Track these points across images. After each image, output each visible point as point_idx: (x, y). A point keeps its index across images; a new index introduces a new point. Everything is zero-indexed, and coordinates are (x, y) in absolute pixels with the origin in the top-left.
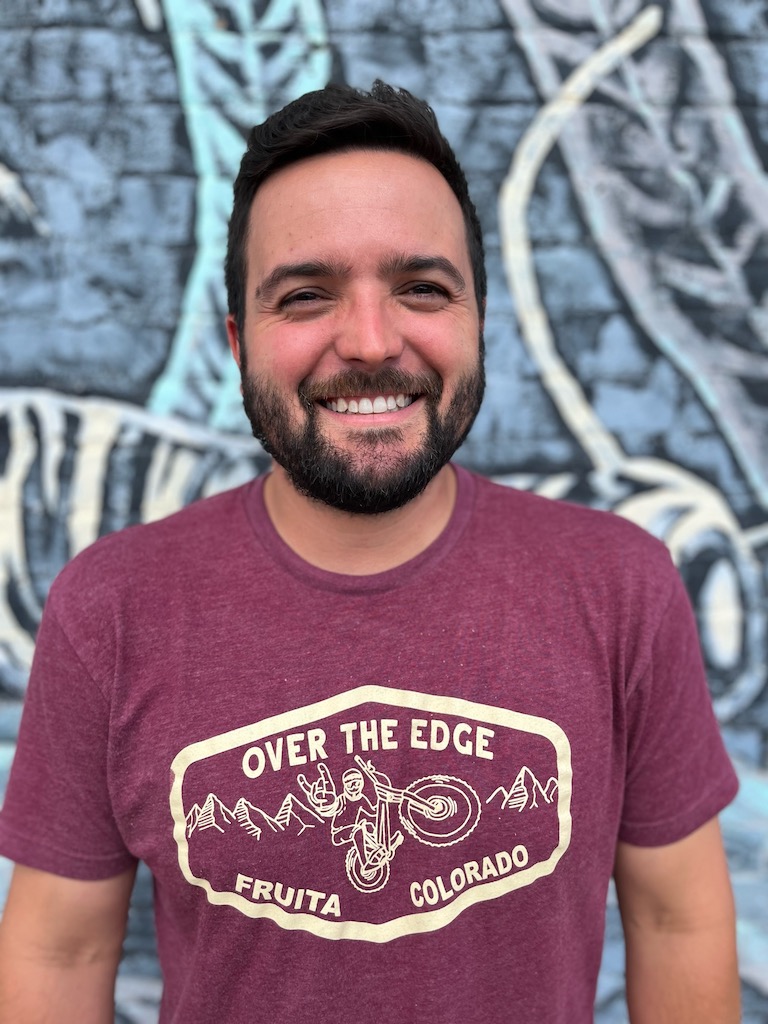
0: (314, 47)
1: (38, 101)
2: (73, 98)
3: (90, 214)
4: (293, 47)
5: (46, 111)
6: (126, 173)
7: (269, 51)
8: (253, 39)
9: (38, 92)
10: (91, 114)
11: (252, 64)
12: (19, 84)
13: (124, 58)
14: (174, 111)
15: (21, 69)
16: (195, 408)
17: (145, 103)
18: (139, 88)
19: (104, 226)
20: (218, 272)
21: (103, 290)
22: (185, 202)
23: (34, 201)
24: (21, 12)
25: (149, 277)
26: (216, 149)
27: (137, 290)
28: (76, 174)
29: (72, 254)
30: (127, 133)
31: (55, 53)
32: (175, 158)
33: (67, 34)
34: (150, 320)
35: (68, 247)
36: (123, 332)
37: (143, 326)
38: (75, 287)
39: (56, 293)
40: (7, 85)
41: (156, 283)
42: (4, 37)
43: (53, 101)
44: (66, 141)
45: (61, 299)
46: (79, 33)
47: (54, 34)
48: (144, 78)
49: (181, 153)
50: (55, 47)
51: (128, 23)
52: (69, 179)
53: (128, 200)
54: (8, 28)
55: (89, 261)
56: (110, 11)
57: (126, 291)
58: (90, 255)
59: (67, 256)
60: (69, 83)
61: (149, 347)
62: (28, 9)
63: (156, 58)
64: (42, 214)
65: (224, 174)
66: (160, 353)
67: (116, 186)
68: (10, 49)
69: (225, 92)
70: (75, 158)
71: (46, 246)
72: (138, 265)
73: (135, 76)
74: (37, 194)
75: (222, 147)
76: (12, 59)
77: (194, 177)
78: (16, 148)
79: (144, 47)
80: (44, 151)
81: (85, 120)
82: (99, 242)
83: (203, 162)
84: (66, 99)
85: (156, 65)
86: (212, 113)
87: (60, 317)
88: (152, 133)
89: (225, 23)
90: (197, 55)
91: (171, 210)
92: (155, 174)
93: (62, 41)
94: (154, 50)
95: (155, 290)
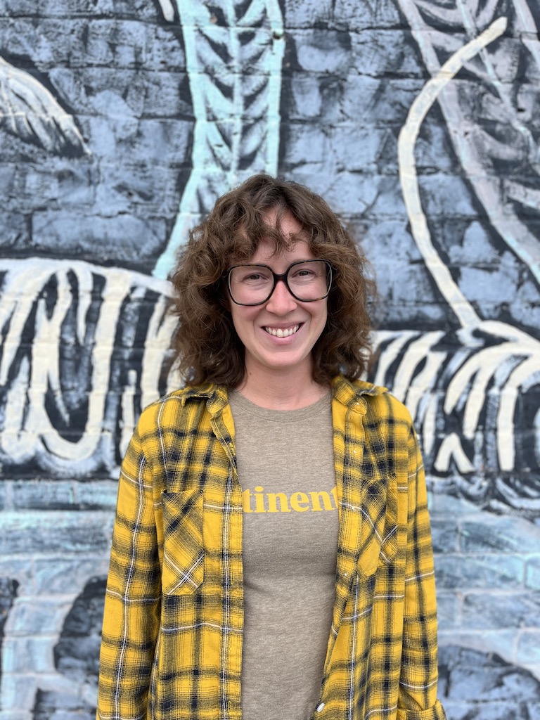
0: (277, 37)
1: (90, 65)
2: (112, 64)
3: (120, 142)
4: (262, 36)
5: (95, 72)
6: (146, 116)
7: (245, 38)
8: (235, 30)
9: (90, 60)
11: (234, 46)
12: (77, 54)
13: (149, 38)
14: (182, 75)
15: (79, 44)
17: (161, 70)
18: (157, 60)
19: (128, 150)
20: (204, 184)
21: (125, 193)
22: (184, 136)
23: (82, 132)
24: (82, 8)
25: (157, 185)
26: (207, 102)
27: (149, 194)
28: (111, 116)
29: (106, 168)
30: (147, 89)
31: (103, 34)
32: (180, 107)
33: (111, 22)
34: (158, 215)
35: (103, 164)
36: (139, 222)
37: (152, 218)
38: (107, 190)
39: (95, 195)
40: (69, 55)
41: (161, 189)
42: (70, 24)
43: (99, 66)
44: (106, 93)
45: (98, 199)
46: (119, 21)
47: (102, 22)
48: (161, 53)
49: (184, 103)
50: (102, 30)
51: (152, 17)
52: (107, 118)
53: (145, 133)
54: (73, 17)
55: (117, 174)
56: (142, 7)
57: (141, 195)
58: (117, 169)
59: (102, 170)
60: (111, 54)
61: (155, 233)
62: (87, 7)
63: (170, 40)
64: (86, 141)
65: (212, 118)
66: (163, 237)
67: (139, 125)
68: (73, 31)
69: (215, 63)
70: (112, 105)
71: (91, 162)
72: (150, 177)
73: (155, 52)
74: (85, 128)
75: (211, 100)
76: (73, 38)
77: (193, 119)
78: (72, 96)
79: (161, 33)
80: (91, 99)
81: (120, 80)
82: (124, 161)
83: (199, 110)
84: (107, 66)
85: (170, 45)
86: (206, 78)
87: (95, 211)
88: (164, 89)
89: (215, 20)
90: (197, 39)
91: (175, 141)
92: (165, 117)
93: (108, 27)
94: (169, 35)
95: (161, 194)
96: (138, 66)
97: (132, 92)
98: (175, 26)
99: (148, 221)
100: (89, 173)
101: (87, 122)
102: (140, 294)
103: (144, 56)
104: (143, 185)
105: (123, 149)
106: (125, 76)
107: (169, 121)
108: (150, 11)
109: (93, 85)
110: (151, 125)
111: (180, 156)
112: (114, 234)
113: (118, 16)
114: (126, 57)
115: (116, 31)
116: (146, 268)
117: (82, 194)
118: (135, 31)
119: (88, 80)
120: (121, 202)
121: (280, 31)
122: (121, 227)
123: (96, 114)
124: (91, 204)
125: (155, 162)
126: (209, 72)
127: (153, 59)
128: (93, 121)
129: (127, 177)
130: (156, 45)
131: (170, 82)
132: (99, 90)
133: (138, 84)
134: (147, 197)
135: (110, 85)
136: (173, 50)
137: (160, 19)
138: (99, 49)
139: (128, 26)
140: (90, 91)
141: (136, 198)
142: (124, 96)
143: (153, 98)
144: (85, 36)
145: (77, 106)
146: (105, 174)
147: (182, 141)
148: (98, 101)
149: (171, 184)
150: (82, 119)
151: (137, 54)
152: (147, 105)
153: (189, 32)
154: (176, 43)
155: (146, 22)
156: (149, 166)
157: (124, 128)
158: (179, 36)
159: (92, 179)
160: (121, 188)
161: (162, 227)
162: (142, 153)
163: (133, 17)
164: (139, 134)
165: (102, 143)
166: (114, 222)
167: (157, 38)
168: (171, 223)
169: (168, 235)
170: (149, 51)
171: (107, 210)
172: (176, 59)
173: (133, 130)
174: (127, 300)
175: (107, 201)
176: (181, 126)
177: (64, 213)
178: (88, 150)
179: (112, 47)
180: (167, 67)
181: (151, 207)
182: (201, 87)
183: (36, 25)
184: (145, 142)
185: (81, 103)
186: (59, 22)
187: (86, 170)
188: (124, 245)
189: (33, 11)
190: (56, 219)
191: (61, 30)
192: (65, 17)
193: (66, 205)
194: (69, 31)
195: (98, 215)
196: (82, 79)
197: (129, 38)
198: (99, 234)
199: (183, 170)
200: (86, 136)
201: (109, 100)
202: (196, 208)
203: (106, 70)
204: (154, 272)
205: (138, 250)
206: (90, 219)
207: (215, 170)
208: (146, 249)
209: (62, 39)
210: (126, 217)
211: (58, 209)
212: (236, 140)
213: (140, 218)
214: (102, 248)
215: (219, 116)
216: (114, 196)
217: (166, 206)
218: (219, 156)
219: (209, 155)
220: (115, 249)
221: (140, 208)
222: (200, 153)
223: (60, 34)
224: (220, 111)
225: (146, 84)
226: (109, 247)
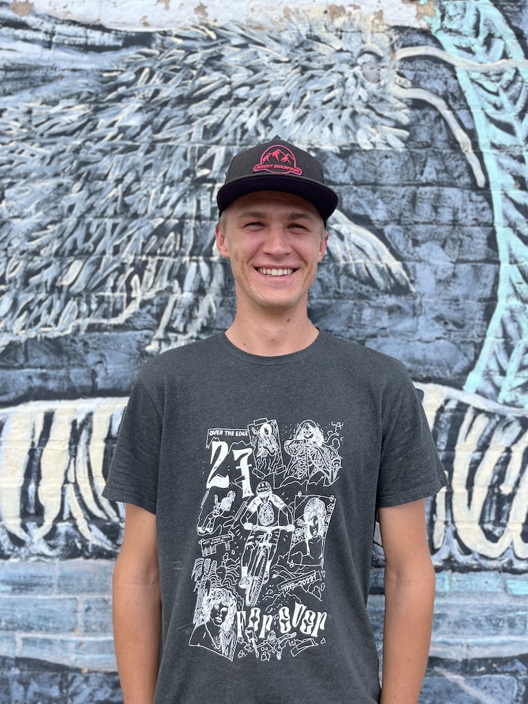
1: (417, 223)
2: (436, 222)
3: (439, 282)
5: (421, 228)
6: (460, 261)
9: (417, 219)
12: (407, 214)
13: (464, 202)
14: (490, 229)
15: (409, 207)
16: (489, 389)
17: (473, 226)
18: (470, 217)
19: (446, 288)
20: (507, 314)
21: (442, 322)
22: (492, 276)
23: (409, 275)
24: (411, 178)
25: (468, 316)
26: (510, 249)
27: (462, 323)
28: (432, 261)
29: (427, 303)
30: (461, 241)
31: (428, 199)
32: (487, 254)
33: (435, 189)
34: (468, 340)
35: (425, 299)
36: (452, 346)
37: (463, 342)
38: (427, 320)
39: (418, 324)
40: (401, 215)
41: (472, 319)
42: (402, 191)
43: (424, 223)
44: (429, 244)
45: (419, 327)
46: (441, 188)
47: (428, 189)
48: (474, 213)
49: (491, 250)
50: (428, 196)
51: (467, 184)
52: (430, 264)
53: (459, 275)
54: (404, 185)
55: (436, 307)
56: (459, 177)
57: (455, 324)
58: (436, 304)
59: (424, 304)
60: (434, 214)
61: (465, 355)
62: (415, 177)
63: (481, 202)
64: (412, 282)
65: (514, 261)
66: (472, 358)
67: (454, 268)
68: (404, 196)
69: (518, 219)
70: (433, 253)
71: (415, 298)
72: (463, 309)
73: (469, 212)
74: (411, 272)
75: (514, 248)
76: (404, 201)
77: (498, 263)
78: (401, 247)
79: (474, 196)
80: (417, 249)
81: (440, 234)
82: (442, 297)
83: (503, 255)
84: (430, 223)
85: (481, 206)
86: (510, 230)
87: (417, 337)
88: (475, 240)
89: (519, 186)
90: (503, 201)
91: (484, 281)
92: (476, 261)
93: (432, 193)
94: (480, 198)
95: (472, 323)
96: (455, 223)
97: (450, 242)
98: (485, 192)
99: (460, 345)
100: (414, 307)
101: (414, 267)
102: (452, 405)
103: (460, 215)
104: (456, 316)
105: (442, 287)
106: (445, 231)
107: (479, 264)
108: (466, 180)
109: (419, 238)
110: (464, 268)
111: (487, 292)
112: (432, 356)
113: (439, 184)
114: (446, 216)
115: (438, 197)
116: (458, 383)
117: (407, 324)
118: (454, 196)
119: (415, 234)
120: (439, 330)
122: (438, 349)
123: (420, 261)
124: (414, 331)
125: (466, 297)
126: (512, 226)
127: (467, 218)
128: (418, 266)
129: (444, 309)
130: (470, 206)
131: (480, 235)
132: (424, 242)
133: (454, 236)
134: (459, 325)
135: (432, 238)
136: (483, 209)
137: (473, 186)
138: (425, 210)
139: (448, 192)
140: (416, 243)
141: (451, 327)
142: (443, 247)
143: (466, 247)
144: (414, 200)
145: (405, 254)
146: (426, 308)
147: (490, 281)
148: (422, 250)
149: (480, 315)
150: (410, 264)
151: (455, 213)
152: (462, 252)
153: (496, 195)
154: (486, 204)
155: (462, 188)
156: (461, 301)
157: (444, 271)
158: (489, 199)
159: (415, 312)
160: (439, 318)
161: (471, 350)
162: (456, 291)
163: (452, 185)
164: (454, 275)
165: (425, 283)
166: (431, 346)
167: (471, 200)
168: (479, 347)
169: (477, 357)
170: (464, 211)
171: (427, 336)
172: (486, 216)
173: (450, 272)
174: (441, 410)
175: (427, 329)
176: (489, 269)
177: (391, 339)
178: (413, 289)
179: (435, 209)
180: (478, 223)
181: (462, 333)
182: (505, 237)
183: (374, 191)
184: (459, 281)
185: (408, 252)
186: (393, 189)
187: (411, 304)
188: (439, 364)
189: (372, 181)
190: (384, 344)
191: (394, 195)
192: (397, 185)
193: (392, 333)
194: (401, 196)
195: (419, 340)
196: (410, 233)
197: (449, 201)
198: (419, 355)
199: (490, 304)
200: (412, 278)
201: (431, 249)
202: (500, 334)
203: (430, 227)
204: (464, 387)
205: (451, 369)
206: (412, 344)
207: (515, 303)
208: (458, 368)
209: (395, 202)
210: (442, 341)
211: (387, 336)
213: (454, 342)
214: (421, 367)
215: (520, 260)
216: (432, 325)
217: (475, 332)
218: (519, 291)
219: (511, 291)
220: (432, 368)
221: (453, 334)
222: (504, 289)
223: (393, 198)
224: (520, 256)
225: (461, 236)
226: (427, 367)
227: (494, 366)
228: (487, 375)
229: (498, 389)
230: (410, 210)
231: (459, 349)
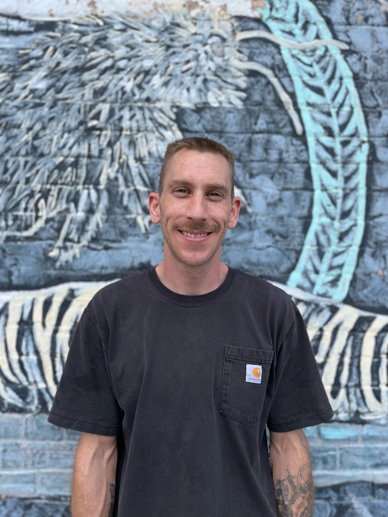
0: (363, 142)
1: (252, 161)
2: (266, 160)
3: (269, 205)
4: (355, 142)
5: (255, 165)
6: (284, 189)
7: (345, 144)
8: (338, 139)
9: (252, 158)
10: (272, 167)
11: (338, 148)
12: (245, 154)
13: (287, 145)
14: (306, 166)
15: (246, 149)
16: (307, 285)
17: (294, 163)
18: (292, 157)
19: (274, 210)
20: (319, 228)
21: (271, 235)
22: (308, 200)
23: (246, 199)
24: (248, 127)
25: (291, 230)
26: (321, 180)
27: (285, 235)
28: (265, 189)
29: (260, 220)
30: (285, 174)
31: (261, 143)
32: (305, 183)
33: (265, 136)
34: (291, 247)
35: (259, 218)
36: (279, 252)
37: (287, 250)
38: (260, 233)
39: (253, 236)
40: (240, 155)
41: (294, 232)
42: (241, 137)
43: (258, 161)
44: (262, 177)
45: (254, 239)
46: (270, 135)
47: (260, 136)
48: (295, 153)
49: (307, 182)
50: (260, 141)
51: (289, 132)
52: (261, 191)
53: (284, 199)
54: (242, 133)
55: (267, 223)
56: (283, 127)
57: (281, 236)
58: (267, 220)
59: (257, 221)
60: (265, 154)
61: (289, 259)
62: (251, 126)
63: (300, 145)
64: (249, 205)
65: (324, 189)
66: (294, 261)
67: (280, 194)
68: (242, 141)
69: (327, 158)
70: (265, 184)
71: (251, 216)
72: (286, 225)
73: (291, 153)
74: (248, 197)
75: (324, 179)
76: (243, 145)
77: (312, 190)
78: (241, 179)
79: (295, 141)
80: (253, 180)
81: (270, 169)
82: (271, 216)
83: (316, 184)
84: (262, 161)
85: (300, 148)
86: (321, 167)
87: (252, 245)
88: (296, 174)
89: (327, 133)
90: (316, 145)
91: (302, 203)
92: (296, 189)
93: (263, 138)
94: (299, 143)
95: (293, 235)
96: (281, 161)
97: (277, 176)
98: (303, 138)
99: (285, 252)
100: (250, 224)
101: (250, 194)
103: (285, 155)
104: (282, 230)
105: (271, 209)
107: (299, 192)
108: (288, 129)
109: (254, 172)
110: (288, 194)
111: (305, 212)
112: (264, 259)
113: (269, 132)
114: (274, 156)
115: (268, 142)
116: (283, 280)
117: (245, 235)
118: (279, 140)
119: (251, 169)
120: (268, 240)
121: (365, 139)
122: (268, 255)
123: (255, 189)
124: (250, 241)
125: (289, 216)
126: (323, 163)
127: (290, 157)
128: (254, 193)
129: (272, 225)
130: (292, 149)
131: (299, 170)
132: (258, 174)
133: (280, 170)
134: (284, 237)
135: (264, 172)
136: (302, 151)
137: (294, 134)
138: (258, 151)
139: (276, 138)
140: (252, 176)
141: (278, 238)
142: (272, 178)
143: (289, 179)
144: (250, 144)
145: (244, 184)
146: (259, 224)
147: (306, 204)
148: (256, 181)
149: (299, 229)
150: (247, 192)
151: (281, 153)
152: (286, 183)
153: (311, 140)
154: (303, 147)
155: (286, 135)
156: (286, 218)
157: (272, 197)
158: (305, 143)
159: (251, 227)
160: (269, 232)
161: (293, 255)
162: (282, 211)
163: (278, 133)
164: (280, 200)
165: (259, 205)
166: (263, 252)
167: (292, 144)
168: (299, 253)
169: (297, 260)
170: (287, 152)
171: (260, 245)
172: (303, 156)
173: (277, 197)
175: (260, 240)
176: (306, 194)
177: (233, 247)
178: (250, 210)
179: (266, 150)
180: (298, 161)
181: (287, 243)
182: (318, 172)
183: (220, 137)
184: (284, 204)
185: (246, 183)
186: (235, 136)
187: (248, 221)
188: (269, 266)
189: (219, 129)
190: (228, 251)
191: (235, 140)
192: (237, 133)
193: (235, 243)
194: (239, 141)
195: (255, 248)
196: (247, 168)
197: (276, 145)
198: (254, 259)
199: (307, 221)
200: (249, 201)
201: (263, 181)
202: (315, 243)
203: (262, 164)
204: (289, 283)
205: (278, 269)
206: (249, 251)
207: (326, 220)
208: (284, 268)
209: (236, 146)
210: (271, 249)
211: (230, 245)
212: (339, 202)
213: (280, 249)
214: (255, 268)
215: (329, 188)
216: (264, 237)
217: (296, 242)
218: (328, 211)
219: (322, 211)
220: (264, 268)
221: (279, 245)
222: (317, 210)
223: (234, 143)
224: (329, 186)
225: (285, 171)
226: (260, 268)
227: (310, 267)
228: (305, 274)
229: (313, 284)
230: (247, 152)
231: (284, 254)
